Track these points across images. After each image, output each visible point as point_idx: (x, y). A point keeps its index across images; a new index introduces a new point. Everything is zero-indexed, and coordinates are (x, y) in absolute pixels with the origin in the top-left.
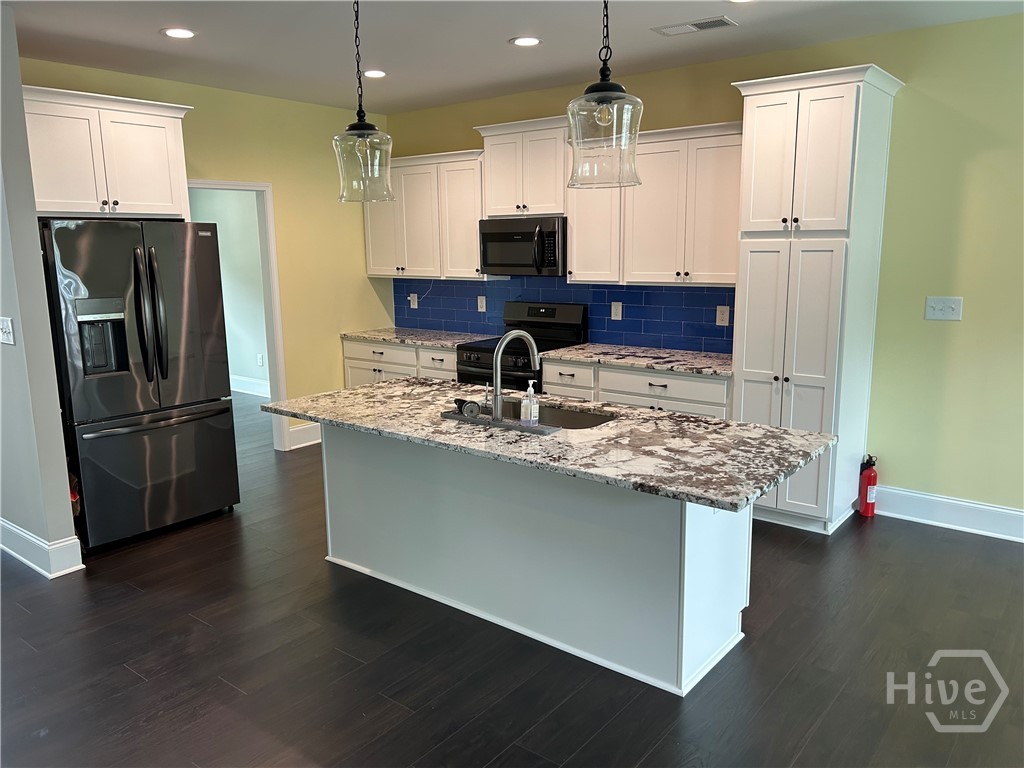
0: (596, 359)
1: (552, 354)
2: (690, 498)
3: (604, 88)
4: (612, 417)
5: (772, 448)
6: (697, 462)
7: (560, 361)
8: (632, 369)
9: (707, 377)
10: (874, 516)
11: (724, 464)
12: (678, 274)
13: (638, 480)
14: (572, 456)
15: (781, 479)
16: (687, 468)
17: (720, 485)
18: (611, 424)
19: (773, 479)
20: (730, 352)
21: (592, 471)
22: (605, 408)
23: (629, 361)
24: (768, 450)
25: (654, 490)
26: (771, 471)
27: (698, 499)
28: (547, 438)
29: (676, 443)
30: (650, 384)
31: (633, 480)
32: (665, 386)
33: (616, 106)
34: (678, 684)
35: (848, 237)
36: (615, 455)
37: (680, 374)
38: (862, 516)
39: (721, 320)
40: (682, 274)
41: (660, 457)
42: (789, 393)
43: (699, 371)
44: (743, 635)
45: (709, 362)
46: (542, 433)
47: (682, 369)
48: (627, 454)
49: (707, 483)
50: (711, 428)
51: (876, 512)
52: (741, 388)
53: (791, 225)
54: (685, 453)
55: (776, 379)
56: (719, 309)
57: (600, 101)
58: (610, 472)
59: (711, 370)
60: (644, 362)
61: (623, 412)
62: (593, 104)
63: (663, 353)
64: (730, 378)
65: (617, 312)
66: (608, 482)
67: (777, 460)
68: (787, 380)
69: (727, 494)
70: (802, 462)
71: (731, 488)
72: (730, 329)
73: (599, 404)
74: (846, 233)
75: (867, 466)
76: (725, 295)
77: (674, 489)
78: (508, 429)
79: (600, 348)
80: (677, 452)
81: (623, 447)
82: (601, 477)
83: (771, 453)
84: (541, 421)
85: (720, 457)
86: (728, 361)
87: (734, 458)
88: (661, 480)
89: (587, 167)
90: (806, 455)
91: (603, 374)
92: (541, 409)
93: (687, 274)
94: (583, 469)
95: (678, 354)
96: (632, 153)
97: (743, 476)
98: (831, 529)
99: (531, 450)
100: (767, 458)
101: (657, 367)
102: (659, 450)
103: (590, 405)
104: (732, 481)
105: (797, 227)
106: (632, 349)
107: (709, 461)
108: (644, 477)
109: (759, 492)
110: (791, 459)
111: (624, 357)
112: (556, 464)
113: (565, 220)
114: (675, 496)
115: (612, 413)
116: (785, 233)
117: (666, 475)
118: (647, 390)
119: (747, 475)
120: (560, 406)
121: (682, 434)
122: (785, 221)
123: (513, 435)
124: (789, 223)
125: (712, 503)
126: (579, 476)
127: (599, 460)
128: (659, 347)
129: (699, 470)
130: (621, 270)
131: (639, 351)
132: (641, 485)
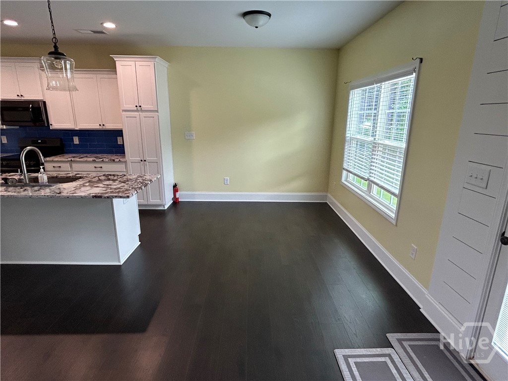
0: (70, 159)
1: (48, 159)
2: (113, 197)
3: (56, 54)
4: (80, 178)
5: (140, 180)
6: (115, 187)
7: (53, 161)
8: (86, 162)
9: (117, 162)
10: (179, 202)
11: (124, 186)
12: (100, 125)
13: (94, 195)
14: (65, 192)
15: (143, 188)
16: (111, 189)
17: (123, 192)
18: (80, 180)
19: (140, 188)
20: (124, 153)
21: (74, 195)
22: (77, 175)
23: (85, 159)
24: (138, 181)
25: (100, 197)
26: (140, 186)
27: (116, 197)
28: (53, 187)
29: (107, 183)
30: (95, 167)
31: (92, 195)
32: (101, 167)
33: (63, 61)
34: (119, 262)
35: (158, 112)
36: (83, 189)
37: (106, 162)
38: (176, 202)
39: (120, 142)
40: (102, 125)
41: (101, 187)
42: (146, 165)
43: (114, 160)
44: (140, 243)
45: (117, 157)
46: (51, 186)
47: (107, 160)
48: (88, 188)
49: (119, 192)
50: (119, 177)
51: (179, 200)
52: (130, 165)
53: (139, 108)
54: (111, 185)
55: (141, 161)
56: (118, 138)
57: (56, 58)
58: (83, 194)
59: (118, 160)
60: (91, 159)
61: (85, 176)
62: (53, 59)
63: (98, 155)
64: (126, 162)
65: (76, 140)
66: (82, 197)
67: (141, 183)
68: (145, 161)
69: (126, 194)
70: (149, 183)
71: (127, 192)
72: (123, 145)
73: (74, 174)
74: (157, 111)
75: (175, 186)
76: (119, 133)
77: (107, 195)
78: (33, 186)
79: (71, 155)
80: (107, 185)
81: (87, 186)
82: (79, 196)
83: (140, 181)
84: (48, 182)
85: (123, 184)
86: (124, 156)
87: (127, 184)
88: (102, 193)
89: (54, 82)
90: (151, 180)
91: (74, 165)
92: (48, 178)
93: (103, 125)
94: (71, 195)
95: (105, 155)
96: (73, 77)
97: (131, 188)
98: (166, 207)
99: (46, 192)
100: (138, 183)
101: (97, 160)
102: (101, 185)
103: (71, 175)
104: (127, 190)
105: (141, 109)
106: (85, 155)
107: (119, 186)
108: (96, 194)
109: (136, 192)
110: (146, 182)
111: (82, 158)
112: (59, 195)
113: (44, 103)
114: (108, 197)
115: (80, 177)
116: (137, 111)
117: (104, 192)
118: (94, 169)
119: (132, 188)
120: (57, 177)
121: (109, 180)
122: (136, 106)
123: (36, 188)
124: (138, 107)
125: (121, 197)
126: (70, 197)
127: (77, 191)
128: (97, 153)
129: (115, 189)
130: (75, 123)
131: (88, 155)
132: (95, 196)
